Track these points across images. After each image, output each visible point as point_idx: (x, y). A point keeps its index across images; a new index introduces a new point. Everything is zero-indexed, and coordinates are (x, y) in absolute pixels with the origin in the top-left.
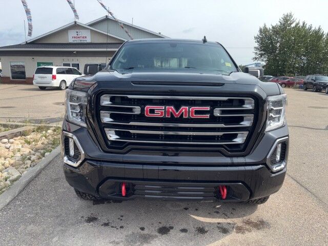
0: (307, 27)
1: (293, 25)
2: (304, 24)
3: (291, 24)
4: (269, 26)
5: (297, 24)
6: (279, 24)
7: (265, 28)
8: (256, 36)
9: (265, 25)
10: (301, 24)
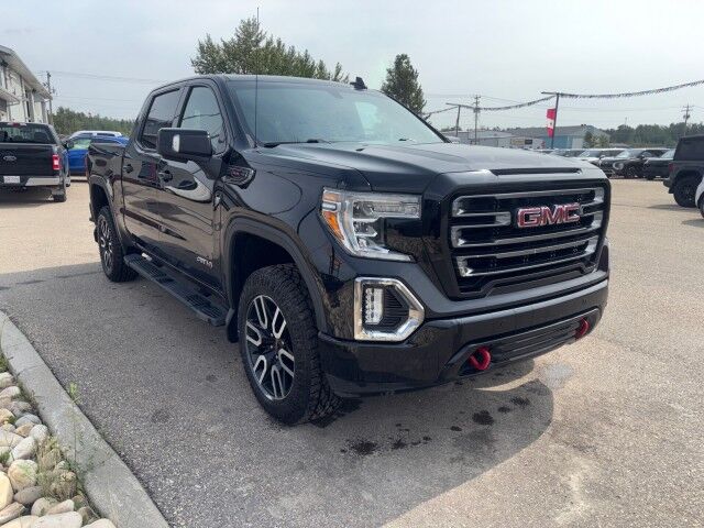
0: (287, 50)
1: (262, 44)
2: (279, 43)
3: (258, 42)
4: (217, 42)
5: (269, 43)
6: (236, 39)
7: (210, 46)
8: (194, 58)
9: (209, 39)
10: (275, 44)
